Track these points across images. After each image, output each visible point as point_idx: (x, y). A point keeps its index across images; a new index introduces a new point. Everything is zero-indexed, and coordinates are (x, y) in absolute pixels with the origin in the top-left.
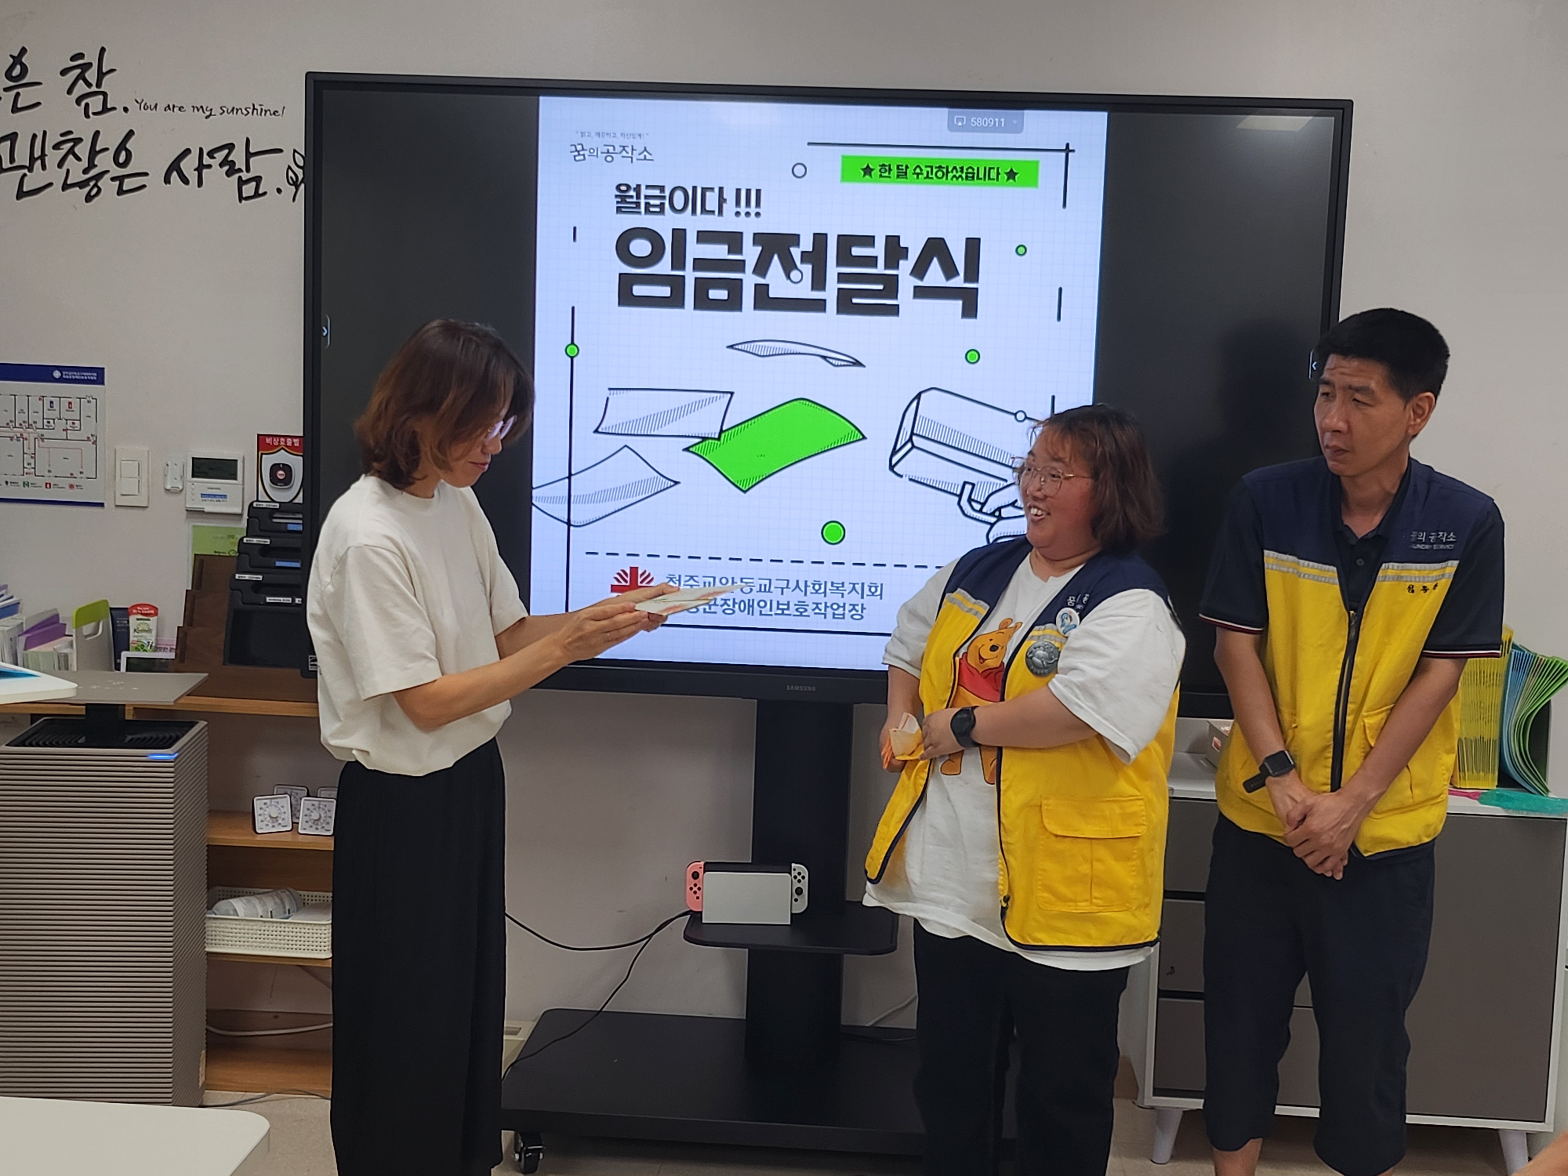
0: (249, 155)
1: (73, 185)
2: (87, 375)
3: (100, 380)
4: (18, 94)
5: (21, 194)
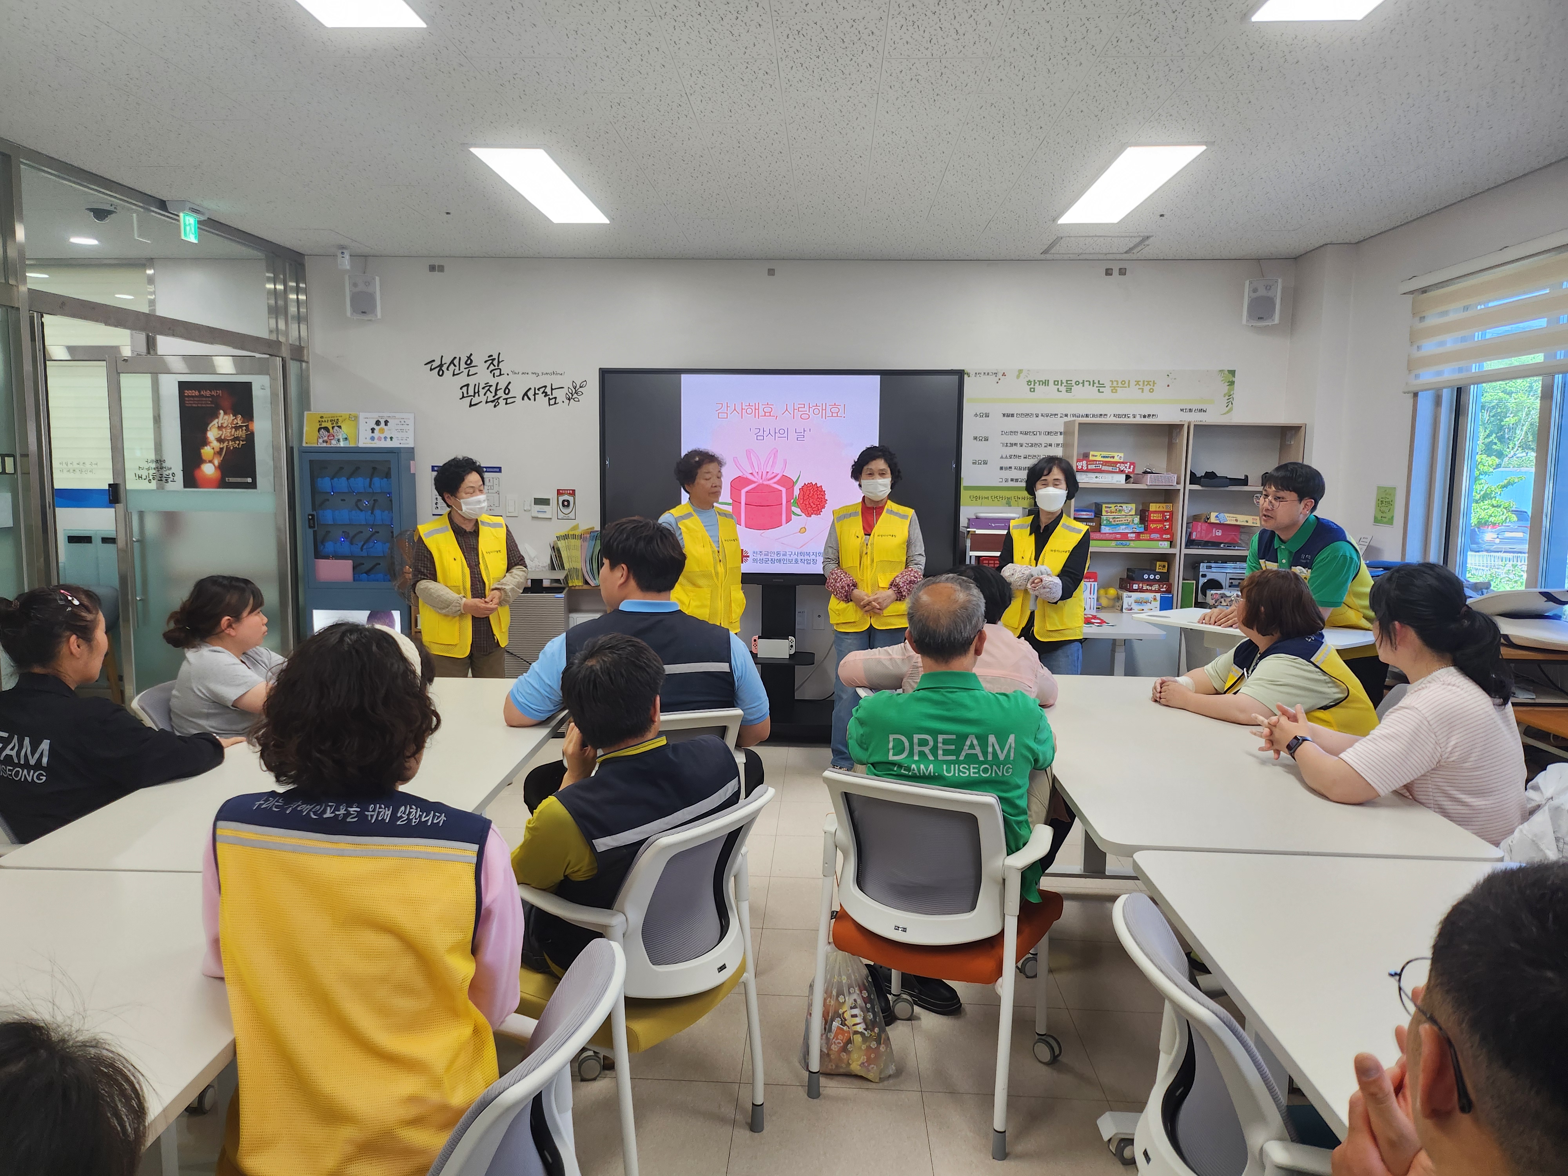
0: (552, 389)
1: (489, 402)
2: (495, 470)
3: (500, 471)
4: (469, 370)
5: (471, 405)
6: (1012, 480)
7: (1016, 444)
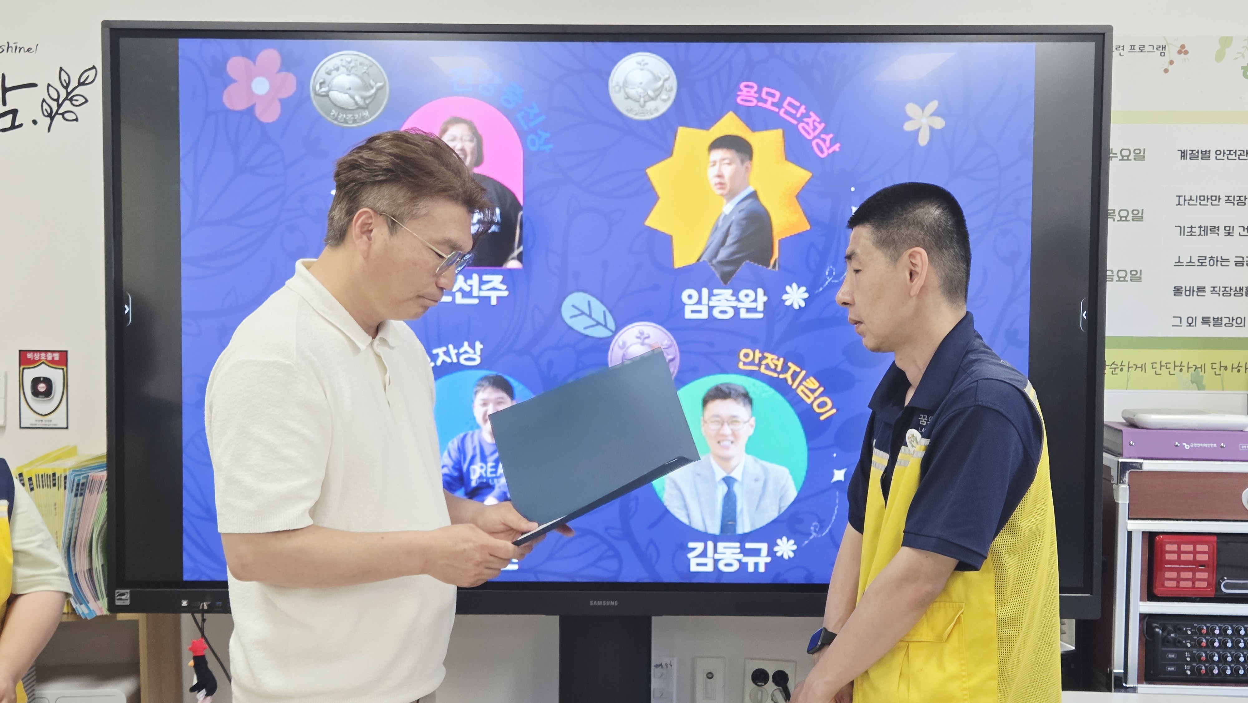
0: (5, 90)
6: (1206, 321)
7: (1214, 229)
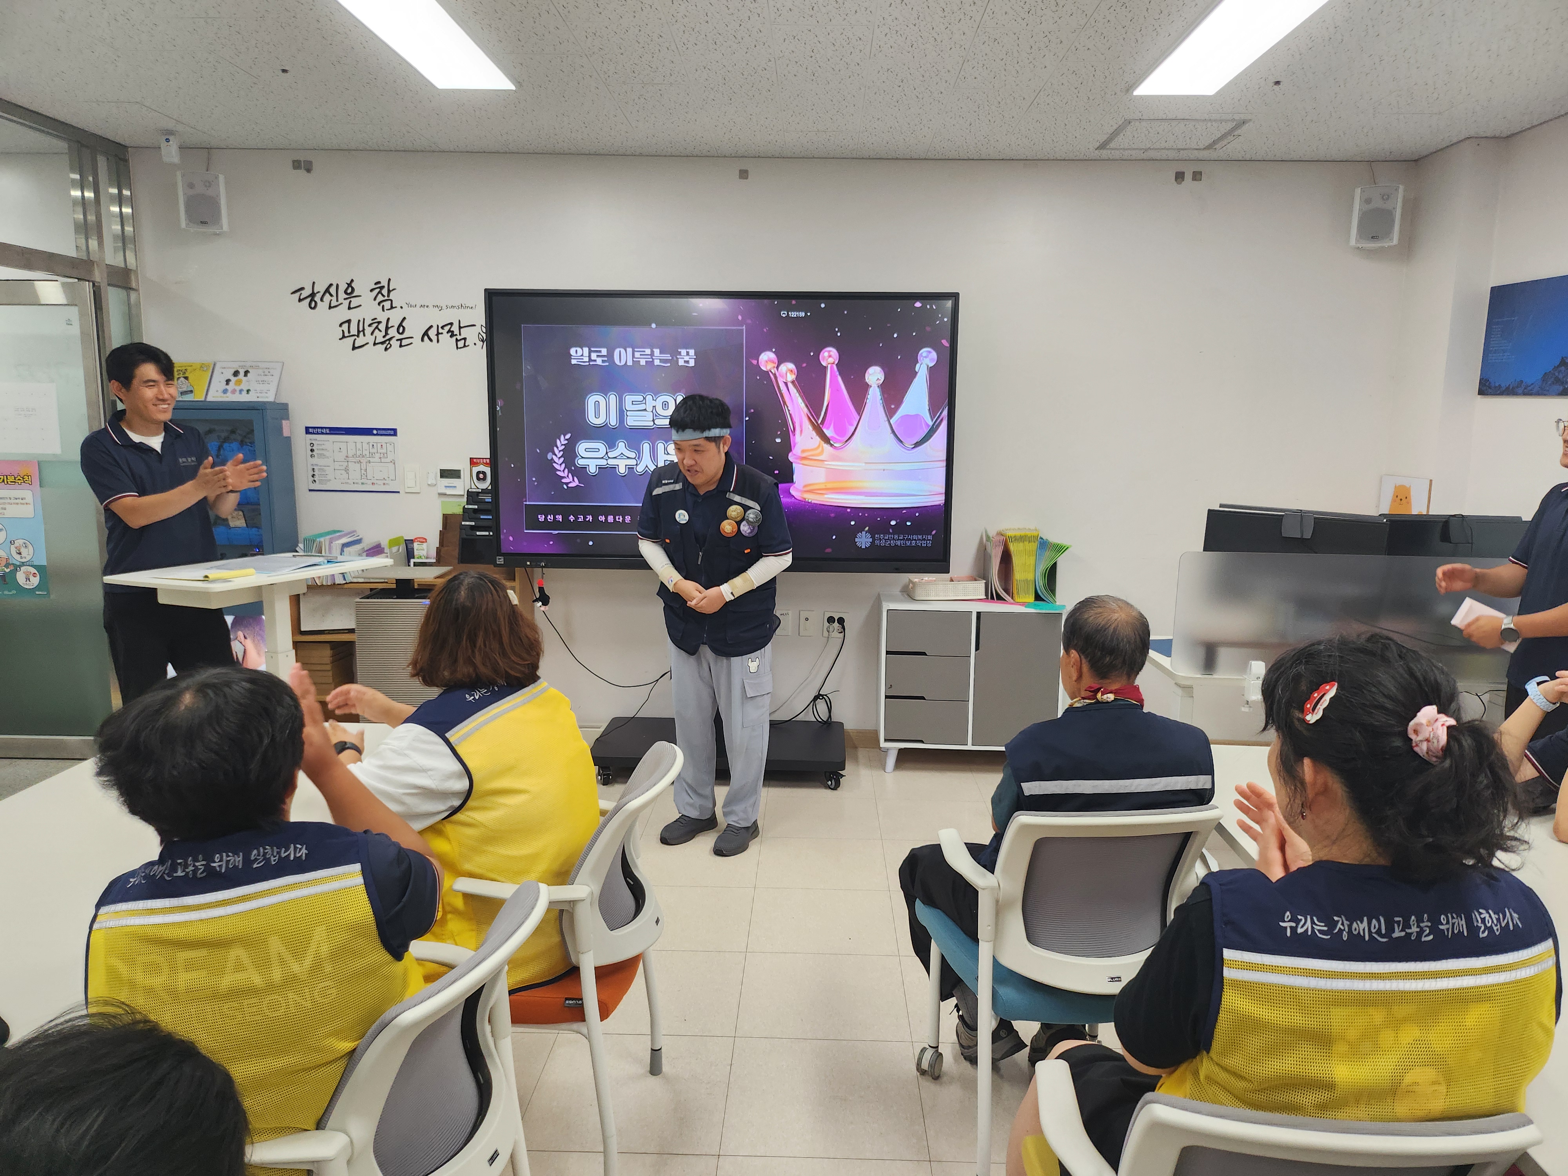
0: (460, 328)
1: (378, 344)
2: (389, 432)
3: (395, 435)
4: (350, 302)
5: (354, 348)
